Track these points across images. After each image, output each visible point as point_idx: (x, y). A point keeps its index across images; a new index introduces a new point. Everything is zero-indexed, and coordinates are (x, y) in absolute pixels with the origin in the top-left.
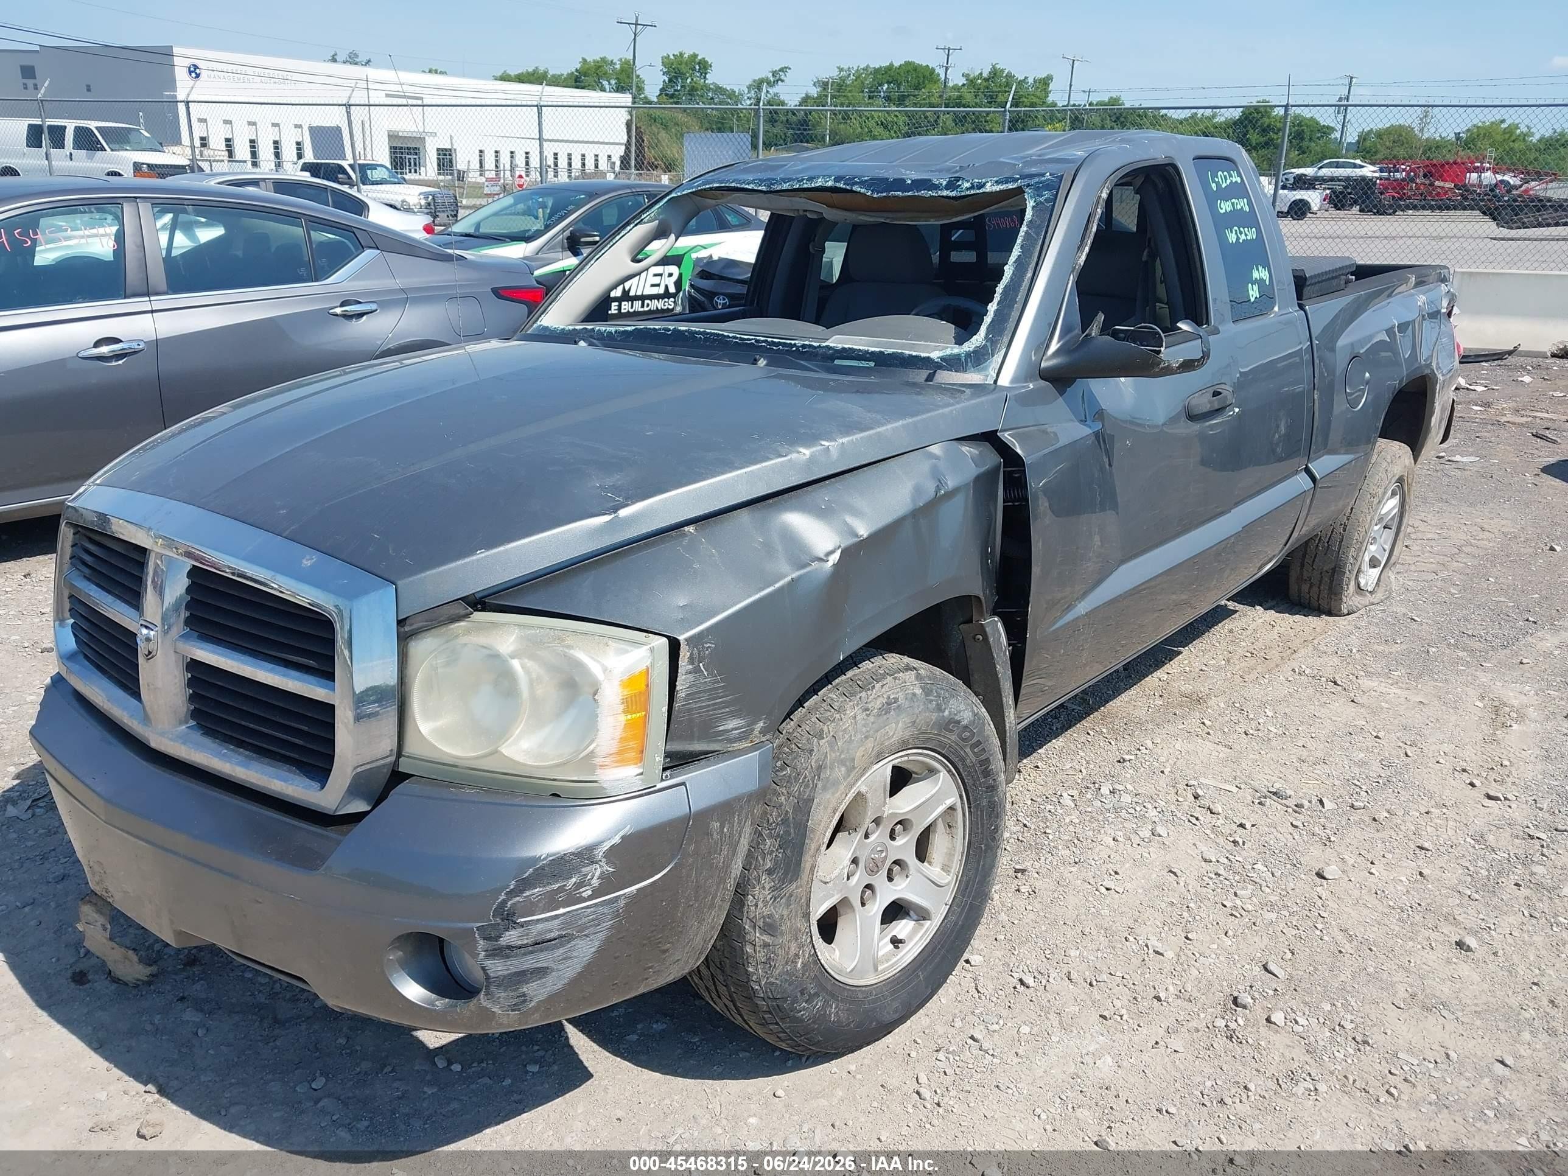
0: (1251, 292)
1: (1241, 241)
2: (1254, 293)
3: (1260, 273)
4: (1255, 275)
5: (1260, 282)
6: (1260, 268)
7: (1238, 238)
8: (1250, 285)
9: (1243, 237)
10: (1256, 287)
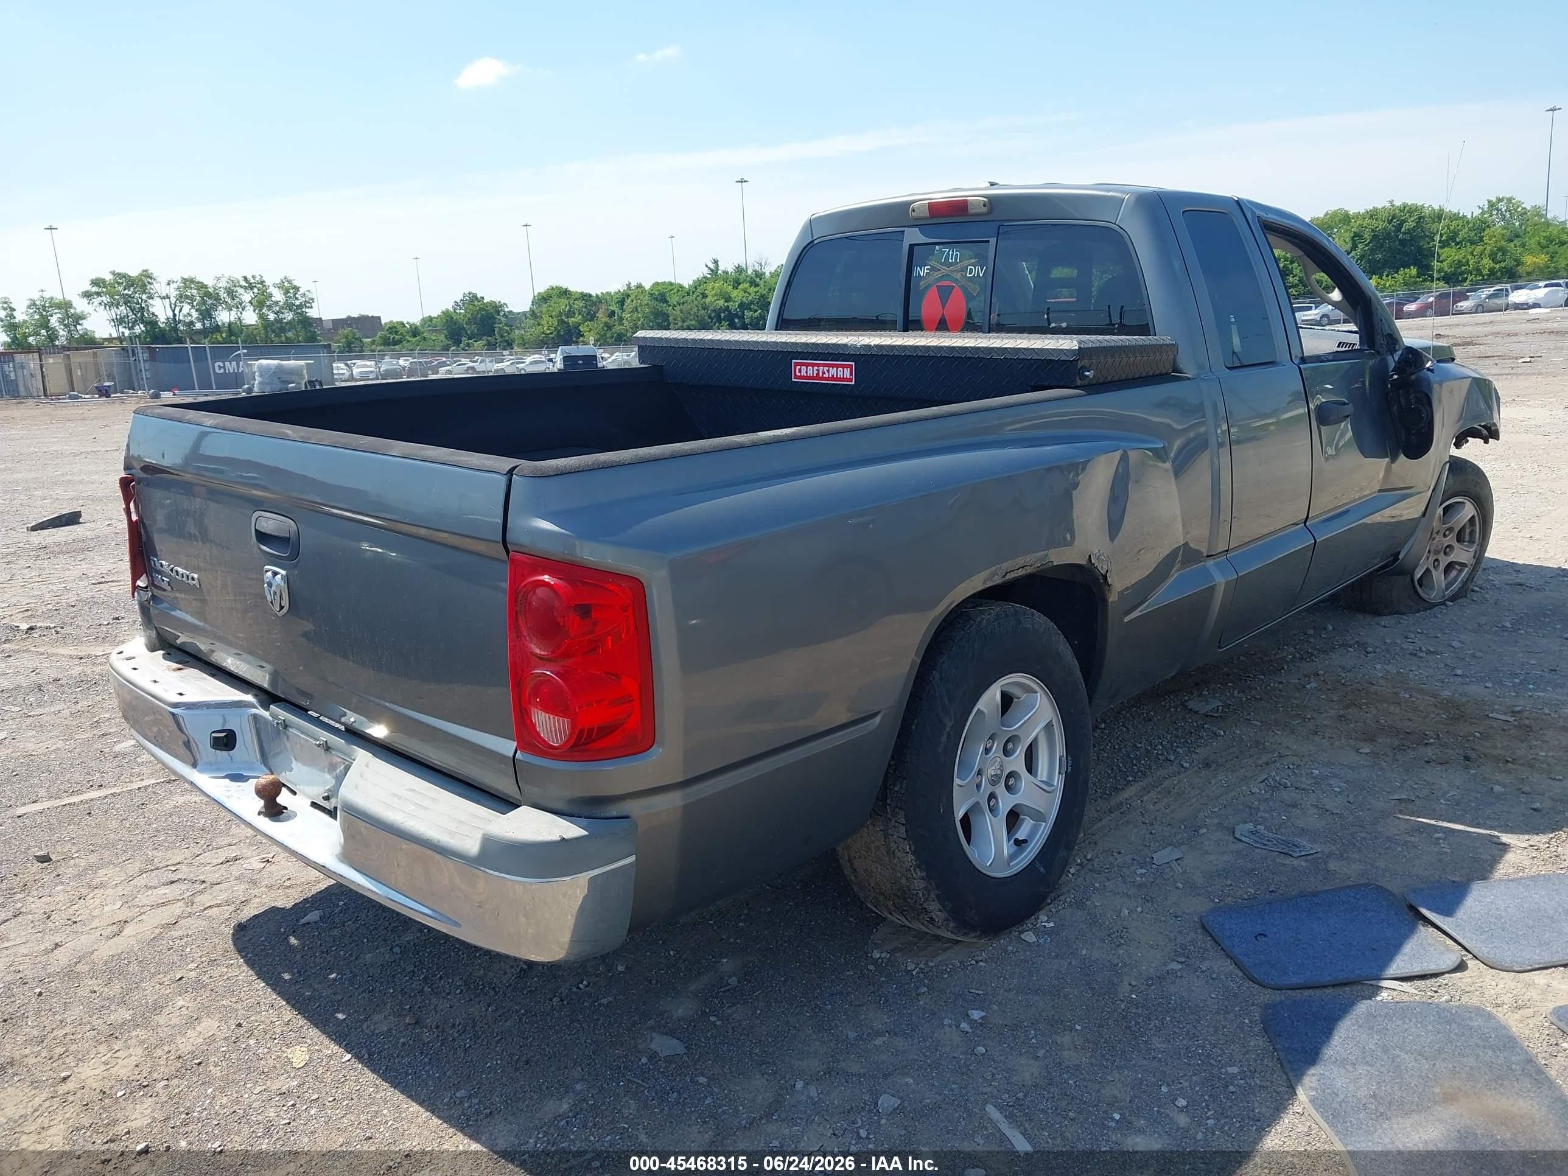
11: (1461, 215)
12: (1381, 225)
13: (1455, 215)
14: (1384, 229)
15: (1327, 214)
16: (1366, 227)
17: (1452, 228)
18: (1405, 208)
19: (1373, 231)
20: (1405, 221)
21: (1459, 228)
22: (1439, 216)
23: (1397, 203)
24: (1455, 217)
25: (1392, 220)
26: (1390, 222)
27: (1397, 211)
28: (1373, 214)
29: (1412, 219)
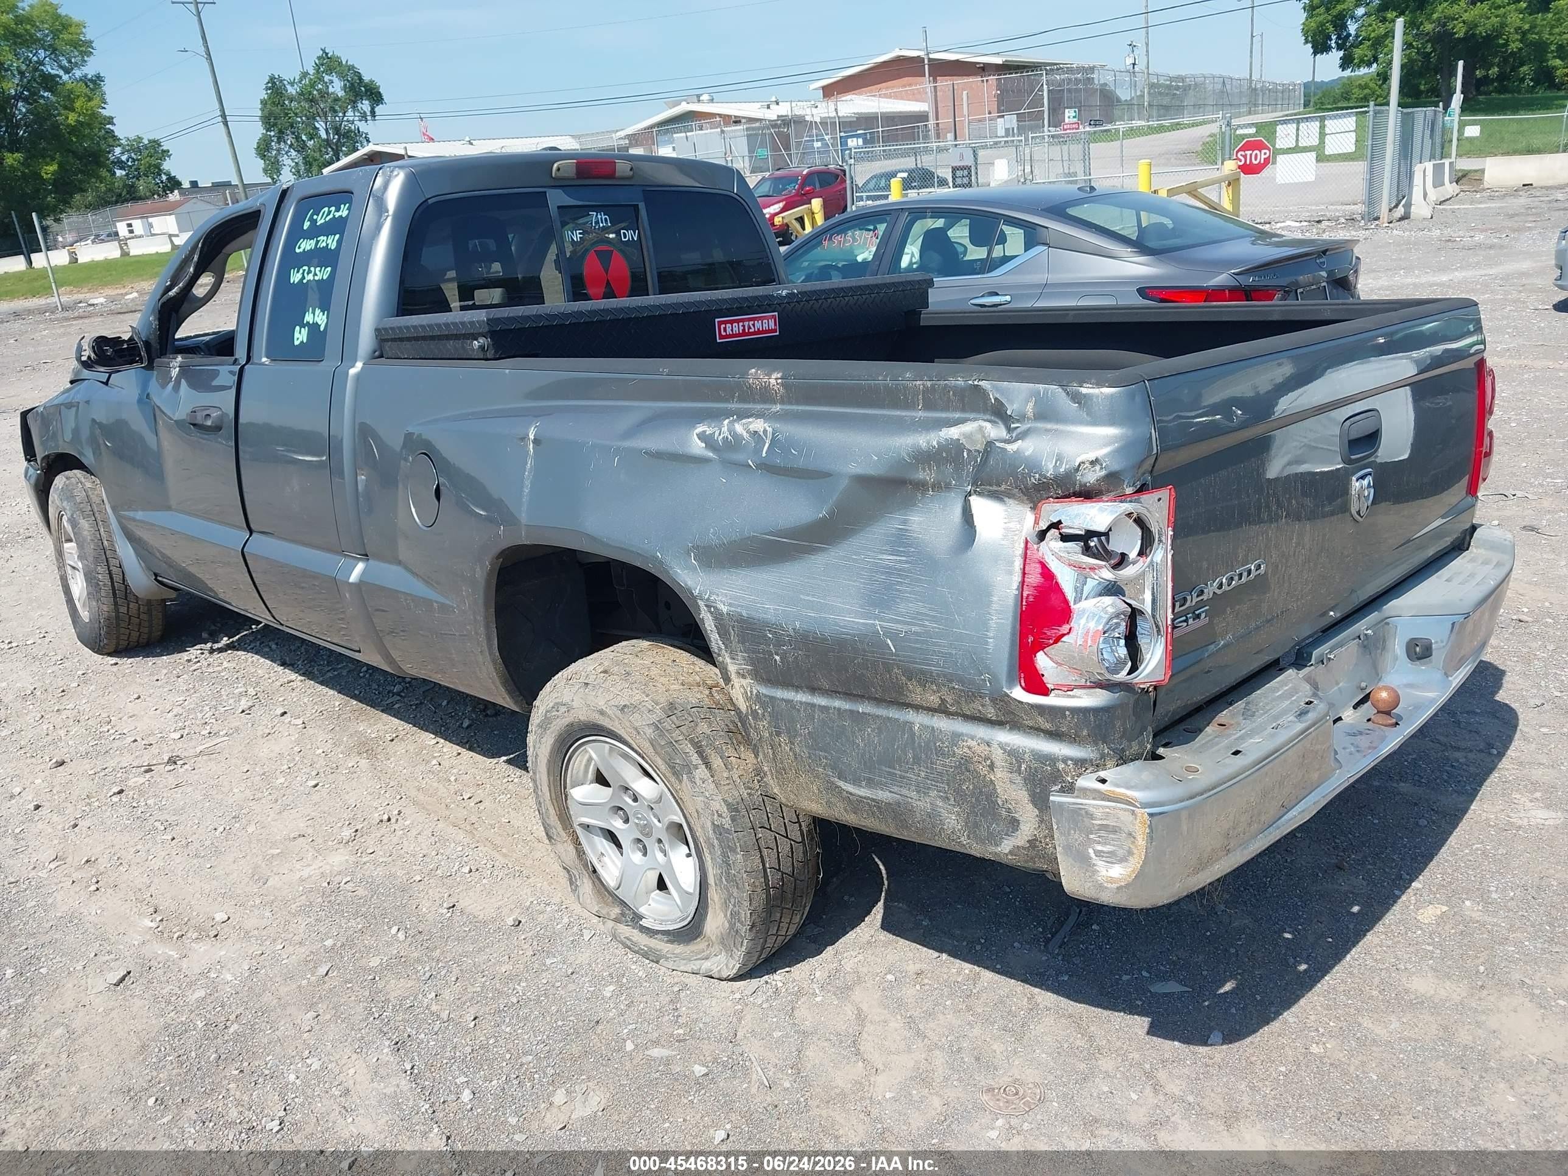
0: (297, 335)
1: (305, 281)
2: (301, 336)
3: (317, 317)
4: (309, 318)
5: (314, 327)
6: (318, 311)
7: (303, 278)
8: (298, 328)
9: (310, 277)
10: (305, 331)
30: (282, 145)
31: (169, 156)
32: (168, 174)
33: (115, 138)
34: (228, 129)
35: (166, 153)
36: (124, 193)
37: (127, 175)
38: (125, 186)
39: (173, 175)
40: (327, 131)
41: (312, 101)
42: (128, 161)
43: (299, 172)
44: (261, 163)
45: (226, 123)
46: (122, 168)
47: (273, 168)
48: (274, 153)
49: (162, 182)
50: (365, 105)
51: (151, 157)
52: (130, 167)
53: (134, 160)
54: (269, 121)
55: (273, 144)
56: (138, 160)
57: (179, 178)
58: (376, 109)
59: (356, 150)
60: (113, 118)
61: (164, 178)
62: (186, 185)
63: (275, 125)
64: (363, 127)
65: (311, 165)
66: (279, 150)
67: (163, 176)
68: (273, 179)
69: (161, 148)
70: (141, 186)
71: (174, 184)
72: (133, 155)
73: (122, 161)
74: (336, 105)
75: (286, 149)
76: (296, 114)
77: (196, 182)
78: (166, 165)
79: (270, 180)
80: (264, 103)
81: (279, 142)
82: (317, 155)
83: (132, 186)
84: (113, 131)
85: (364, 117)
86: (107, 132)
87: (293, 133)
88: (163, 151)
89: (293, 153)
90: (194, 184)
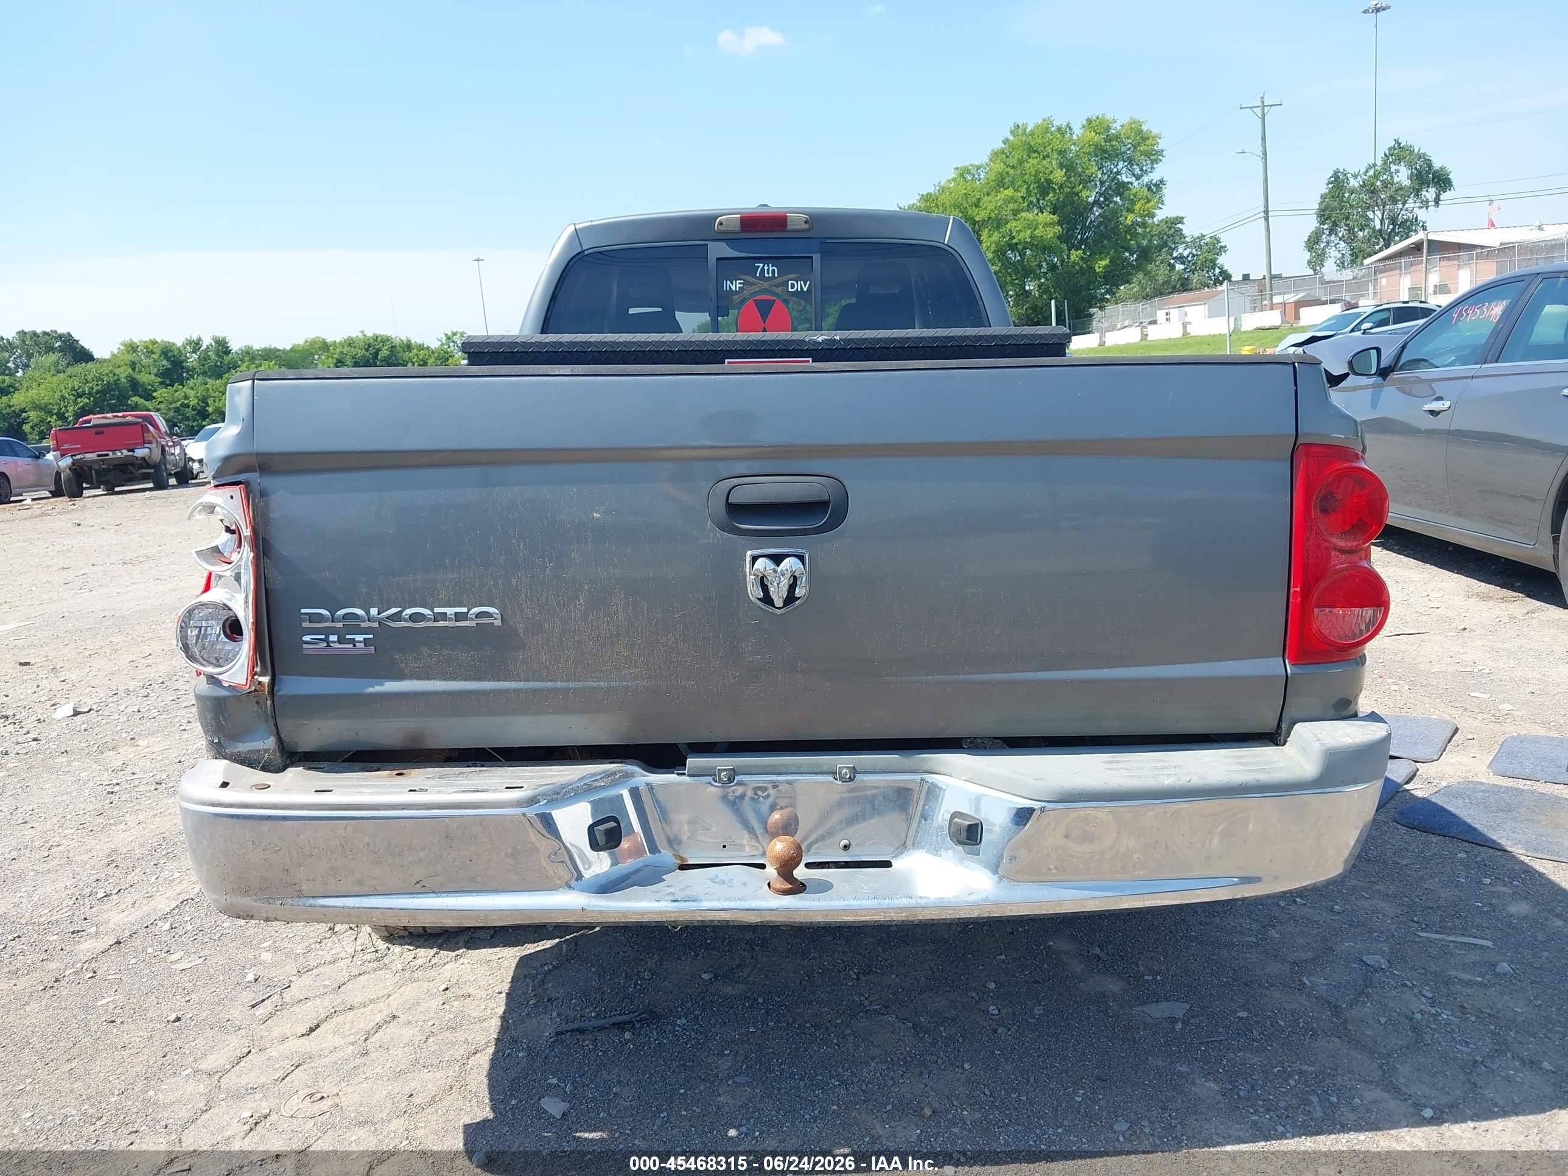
11: (425, 346)
12: (360, 353)
13: (420, 345)
14: (362, 356)
15: (306, 341)
16: (346, 354)
17: (421, 357)
18: (377, 338)
19: (353, 358)
20: (379, 350)
21: (427, 357)
22: (408, 347)
23: (369, 334)
24: (421, 347)
25: (368, 348)
26: (367, 350)
27: (372, 341)
28: (350, 343)
29: (386, 348)
30: (1333, 238)
31: (1225, 252)
32: (1221, 268)
33: (1183, 236)
34: (1268, 224)
35: (1223, 249)
36: (1178, 286)
37: (1185, 269)
38: (1181, 278)
39: (1225, 268)
40: (1382, 221)
41: (1373, 192)
42: (1188, 256)
43: (1343, 263)
44: (1307, 255)
45: (1267, 219)
46: (1183, 263)
47: (1317, 260)
48: (1322, 245)
49: (1214, 275)
50: (1430, 194)
51: (1209, 252)
52: (1189, 262)
53: (1194, 256)
54: (1324, 214)
55: (1324, 236)
56: (1197, 255)
57: (1230, 271)
58: (1442, 197)
59: (1408, 237)
60: (1183, 218)
61: (1217, 271)
62: (1237, 277)
63: (1329, 218)
64: (1422, 215)
65: (1357, 257)
66: (1328, 243)
67: (1217, 269)
68: (1315, 270)
69: (1220, 244)
70: (1195, 278)
71: (1226, 276)
72: (1194, 251)
73: (1184, 257)
74: (1398, 195)
75: (1336, 242)
76: (1352, 206)
77: (1248, 275)
78: (1221, 260)
79: (1312, 272)
80: (1323, 197)
81: (1330, 235)
82: (1364, 246)
83: (1187, 279)
84: (1181, 230)
85: (1425, 204)
86: (1176, 231)
87: (1347, 225)
88: (1221, 247)
89: (1342, 244)
90: (1246, 277)
